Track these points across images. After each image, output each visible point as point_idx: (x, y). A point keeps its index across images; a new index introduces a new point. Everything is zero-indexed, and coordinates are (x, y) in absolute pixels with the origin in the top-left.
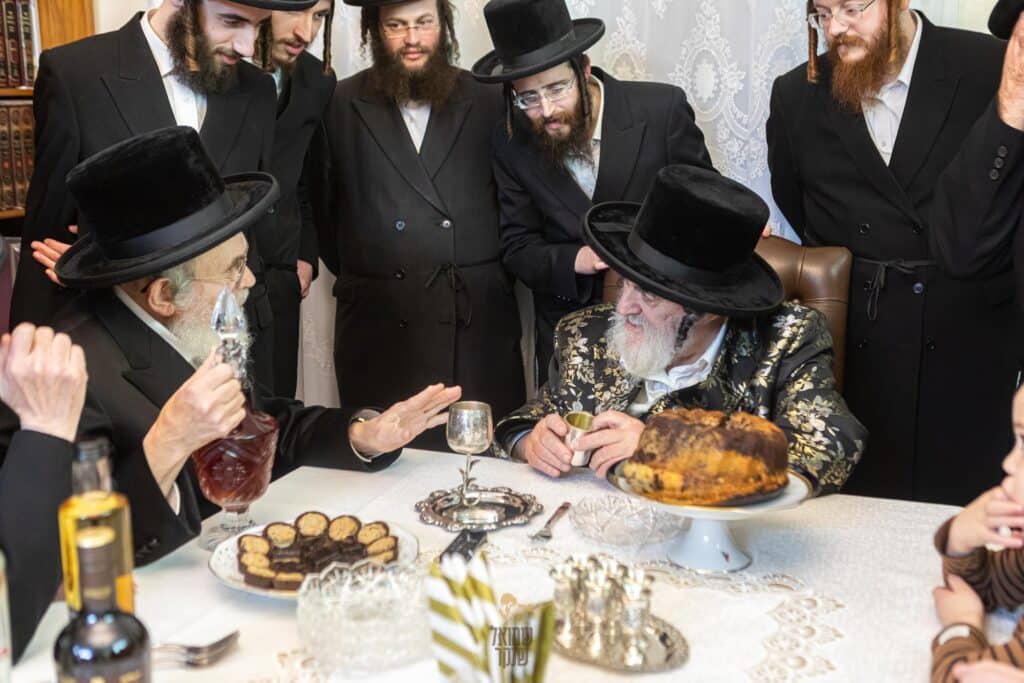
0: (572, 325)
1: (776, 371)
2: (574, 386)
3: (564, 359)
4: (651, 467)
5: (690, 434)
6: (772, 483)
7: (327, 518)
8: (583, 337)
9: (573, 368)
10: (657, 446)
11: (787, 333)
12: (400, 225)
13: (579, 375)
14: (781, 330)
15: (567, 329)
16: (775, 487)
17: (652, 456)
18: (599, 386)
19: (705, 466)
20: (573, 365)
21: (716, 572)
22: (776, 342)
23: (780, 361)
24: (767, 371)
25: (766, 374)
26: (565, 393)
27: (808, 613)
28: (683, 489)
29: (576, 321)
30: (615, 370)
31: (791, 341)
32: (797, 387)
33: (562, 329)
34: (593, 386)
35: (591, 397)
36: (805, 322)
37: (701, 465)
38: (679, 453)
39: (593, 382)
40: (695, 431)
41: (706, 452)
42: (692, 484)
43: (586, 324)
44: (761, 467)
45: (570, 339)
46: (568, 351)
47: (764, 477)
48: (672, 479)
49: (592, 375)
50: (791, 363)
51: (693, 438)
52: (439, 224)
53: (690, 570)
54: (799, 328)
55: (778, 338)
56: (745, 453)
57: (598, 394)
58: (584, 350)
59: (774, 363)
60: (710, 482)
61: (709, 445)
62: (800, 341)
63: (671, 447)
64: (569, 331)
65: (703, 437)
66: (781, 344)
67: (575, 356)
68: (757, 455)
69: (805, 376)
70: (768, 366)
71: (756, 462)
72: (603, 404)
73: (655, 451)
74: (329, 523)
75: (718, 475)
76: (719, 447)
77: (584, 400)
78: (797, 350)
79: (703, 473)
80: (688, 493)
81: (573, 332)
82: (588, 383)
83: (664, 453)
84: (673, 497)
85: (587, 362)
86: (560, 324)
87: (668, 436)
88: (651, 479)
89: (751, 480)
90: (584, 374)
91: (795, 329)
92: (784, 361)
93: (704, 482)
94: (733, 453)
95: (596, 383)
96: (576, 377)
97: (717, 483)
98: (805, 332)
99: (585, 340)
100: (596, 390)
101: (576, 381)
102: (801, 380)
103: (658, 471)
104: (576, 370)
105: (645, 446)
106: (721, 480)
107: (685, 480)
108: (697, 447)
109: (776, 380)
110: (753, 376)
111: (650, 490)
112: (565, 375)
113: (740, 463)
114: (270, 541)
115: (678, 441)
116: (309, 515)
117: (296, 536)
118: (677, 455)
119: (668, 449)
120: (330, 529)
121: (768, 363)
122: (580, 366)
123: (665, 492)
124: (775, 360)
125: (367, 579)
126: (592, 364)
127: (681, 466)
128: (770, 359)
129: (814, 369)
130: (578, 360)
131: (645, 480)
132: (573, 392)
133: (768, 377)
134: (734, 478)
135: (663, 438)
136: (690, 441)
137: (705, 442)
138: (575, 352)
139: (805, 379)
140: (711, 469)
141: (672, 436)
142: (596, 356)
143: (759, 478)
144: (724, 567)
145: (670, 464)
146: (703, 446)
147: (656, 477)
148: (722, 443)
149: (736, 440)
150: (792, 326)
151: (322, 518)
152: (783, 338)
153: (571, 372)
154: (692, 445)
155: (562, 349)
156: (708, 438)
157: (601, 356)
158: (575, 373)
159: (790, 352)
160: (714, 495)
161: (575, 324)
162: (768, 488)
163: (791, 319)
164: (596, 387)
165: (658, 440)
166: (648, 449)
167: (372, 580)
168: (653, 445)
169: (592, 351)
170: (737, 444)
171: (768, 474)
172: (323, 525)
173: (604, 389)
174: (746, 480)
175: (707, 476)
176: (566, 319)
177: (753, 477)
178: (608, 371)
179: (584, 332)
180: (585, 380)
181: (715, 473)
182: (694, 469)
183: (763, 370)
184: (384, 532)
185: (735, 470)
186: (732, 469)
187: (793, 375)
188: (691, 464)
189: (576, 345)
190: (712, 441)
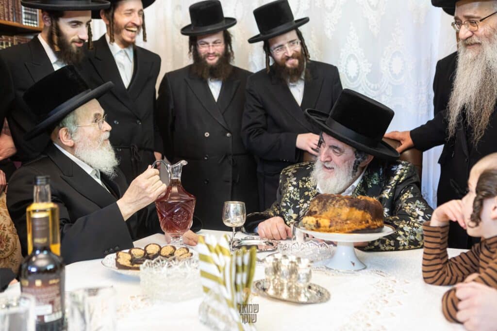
0: (289, 172)
1: (394, 191)
2: (289, 201)
3: (284, 188)
4: (315, 217)
5: (333, 200)
6: (374, 225)
7: (160, 247)
8: (294, 177)
9: (289, 192)
10: (318, 207)
11: (399, 173)
12: (207, 135)
13: (292, 196)
14: (396, 171)
15: (286, 174)
16: (376, 227)
17: (316, 212)
18: (302, 201)
19: (341, 215)
20: (289, 191)
21: (349, 271)
22: (394, 177)
23: (396, 186)
24: (389, 190)
25: (388, 192)
26: (285, 205)
27: (391, 285)
28: (330, 227)
29: (291, 170)
30: (310, 193)
31: (401, 176)
32: (405, 197)
33: (284, 173)
34: (299, 201)
35: (298, 207)
36: (407, 168)
37: (339, 215)
38: (328, 210)
39: (299, 199)
40: (336, 199)
41: (341, 208)
42: (334, 224)
43: (296, 171)
44: (368, 216)
45: (288, 179)
46: (287, 184)
47: (370, 221)
48: (325, 222)
49: (298, 196)
50: (401, 187)
51: (335, 202)
52: (225, 135)
53: (336, 270)
54: (405, 170)
55: (394, 175)
56: (360, 209)
57: (301, 205)
58: (295, 183)
59: (393, 187)
60: (343, 223)
61: (342, 205)
62: (405, 176)
63: (324, 207)
64: (288, 174)
65: (339, 201)
66: (396, 178)
67: (290, 186)
68: (366, 210)
69: (408, 191)
70: (389, 188)
71: (366, 213)
72: (303, 210)
73: (317, 210)
74: (161, 248)
75: (347, 220)
76: (347, 206)
77: (294, 209)
78: (403, 181)
79: (339, 219)
80: (332, 228)
81: (289, 175)
82: (296, 200)
83: (321, 210)
84: (325, 231)
85: (296, 189)
86: (283, 171)
87: (323, 202)
88: (315, 222)
89: (364, 222)
90: (294, 195)
91: (402, 171)
92: (398, 186)
93: (340, 222)
94: (354, 209)
95: (300, 199)
96: (290, 197)
97: (346, 224)
98: (408, 172)
99: (295, 179)
100: (300, 203)
101: (290, 199)
102: (406, 194)
103: (318, 219)
104: (290, 194)
105: (312, 208)
106: (348, 222)
107: (331, 222)
108: (337, 206)
109: (394, 195)
110: (382, 193)
111: (314, 228)
112: (285, 196)
113: (358, 214)
114: (132, 255)
115: (328, 204)
116: (151, 245)
117: (145, 254)
118: (327, 211)
119: (323, 208)
120: (161, 251)
121: (390, 187)
122: (292, 191)
123: (321, 228)
124: (393, 185)
125: (175, 265)
126: (299, 190)
127: (329, 216)
128: (390, 185)
129: (412, 188)
130: (291, 188)
131: (312, 224)
132: (289, 204)
133: (389, 193)
134: (355, 221)
135: (320, 203)
136: (333, 203)
137: (340, 204)
138: (290, 185)
139: (408, 193)
140: (344, 217)
141: (325, 201)
142: (300, 186)
143: (368, 222)
144: (353, 268)
145: (323, 215)
146: (339, 205)
147: (317, 221)
148: (348, 205)
149: (356, 202)
150: (401, 169)
151: (158, 246)
152: (397, 175)
153: (288, 195)
154: (334, 205)
155: (284, 184)
156: (342, 202)
157: (303, 186)
158: (290, 195)
159: (400, 181)
160: (345, 229)
161: (290, 171)
162: (372, 227)
163: (400, 166)
164: (300, 201)
165: (318, 204)
166: (313, 210)
167: (178, 265)
168: (315, 207)
169: (298, 184)
170: (356, 204)
171: (372, 220)
172: (158, 249)
173: (304, 203)
174: (361, 222)
175: (341, 220)
176: (286, 169)
177: (365, 221)
178: (306, 193)
179: (294, 175)
180: (295, 198)
181: (345, 218)
182: (335, 217)
183: (386, 190)
184: (186, 251)
185: (355, 217)
186: (354, 217)
187: (402, 192)
188: (334, 214)
189: (291, 181)
190: (344, 203)
